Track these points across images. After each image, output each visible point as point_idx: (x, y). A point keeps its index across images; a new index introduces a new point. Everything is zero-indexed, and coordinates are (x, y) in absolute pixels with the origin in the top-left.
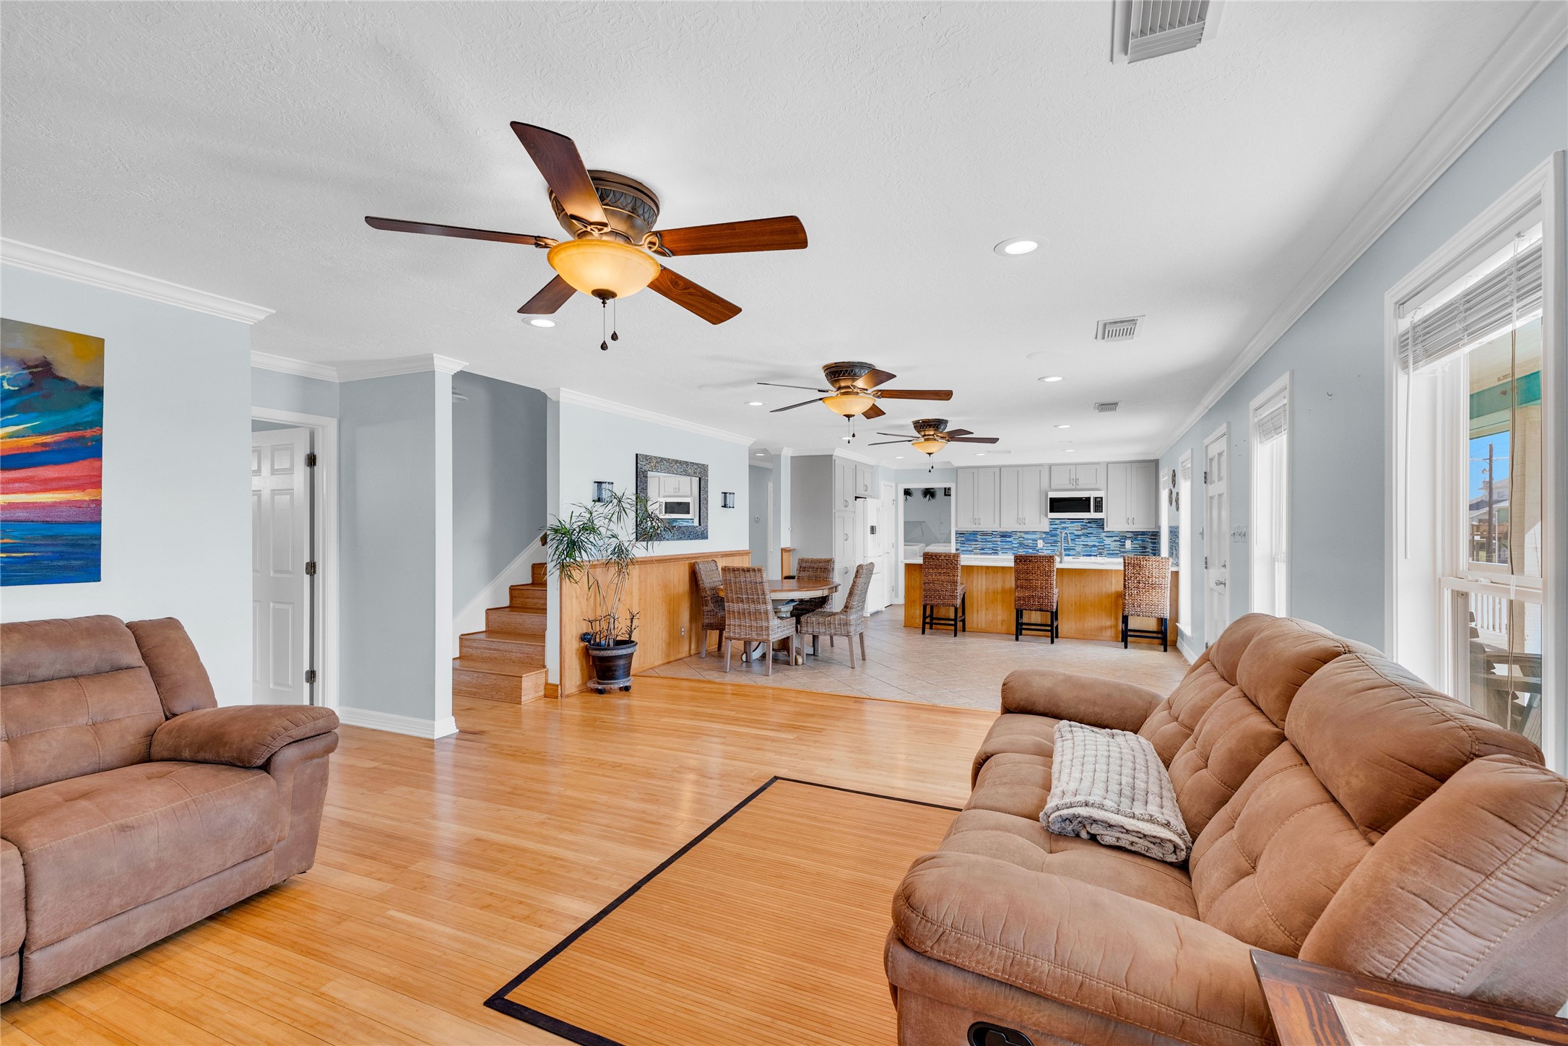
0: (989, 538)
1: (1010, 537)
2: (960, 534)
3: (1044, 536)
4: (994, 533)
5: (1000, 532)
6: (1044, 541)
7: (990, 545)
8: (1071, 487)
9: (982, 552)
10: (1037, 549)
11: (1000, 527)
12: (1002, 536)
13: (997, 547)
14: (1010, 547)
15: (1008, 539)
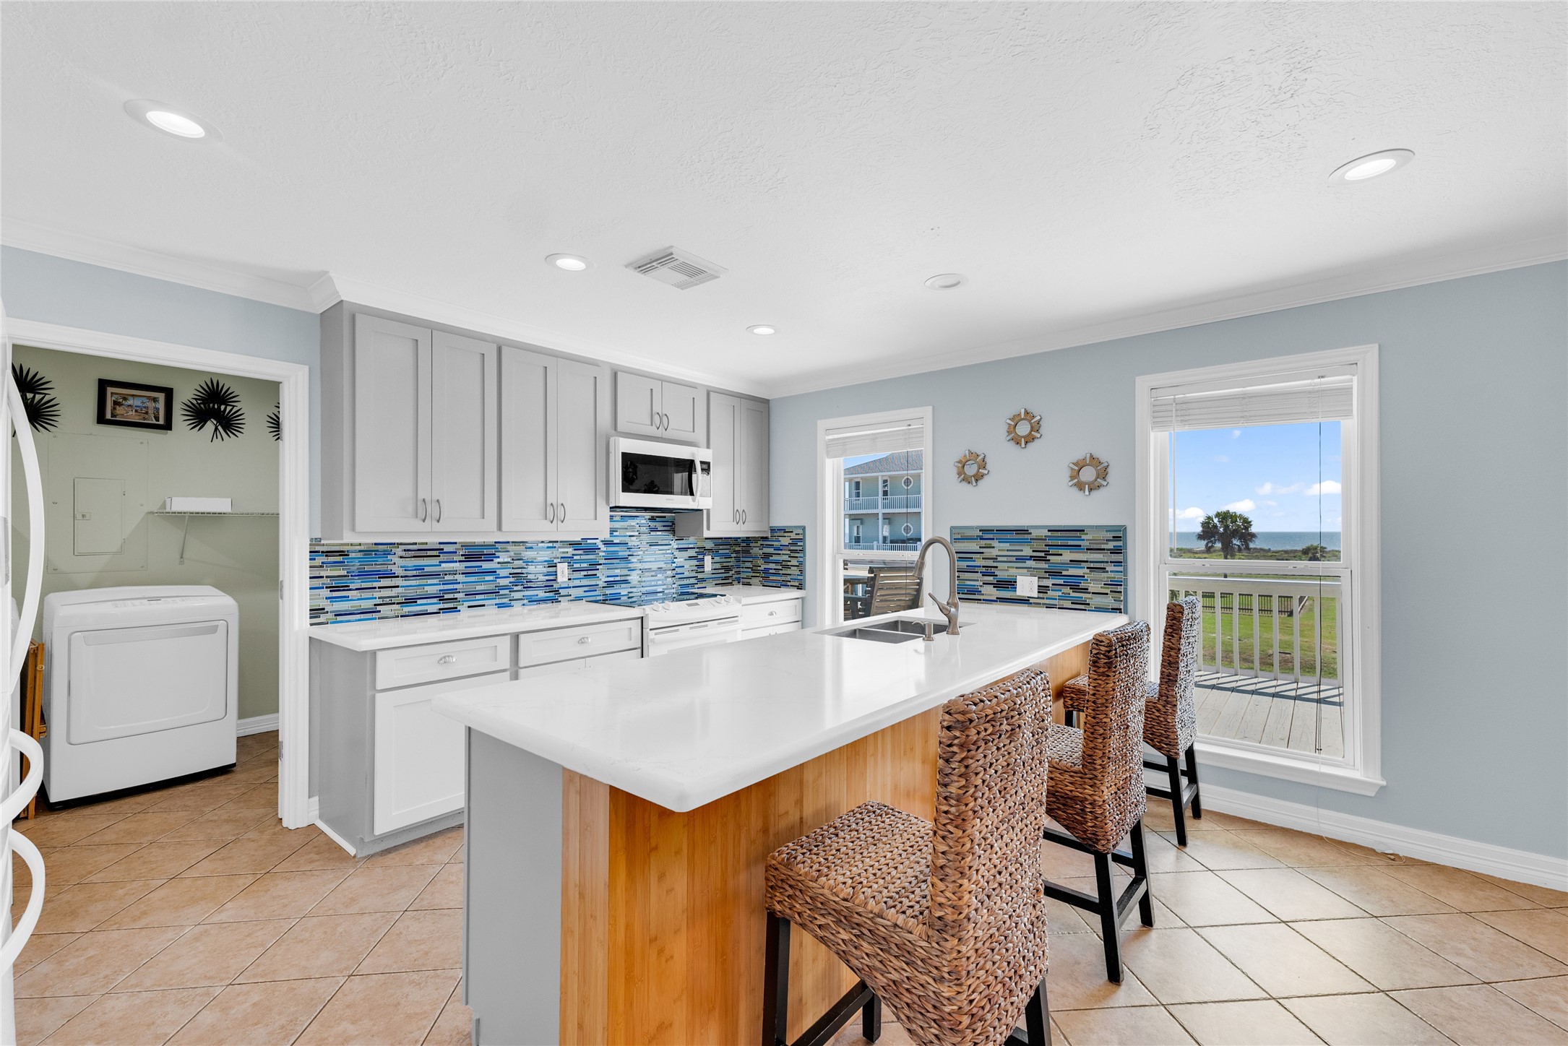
0: (429, 564)
1: (490, 557)
2: (328, 553)
3: (570, 551)
4: (447, 548)
5: (464, 546)
6: (570, 566)
7: (433, 587)
8: (652, 431)
9: (407, 609)
10: (556, 586)
11: (500, 528)
12: (469, 557)
13: (455, 591)
14: (491, 587)
15: (486, 566)
